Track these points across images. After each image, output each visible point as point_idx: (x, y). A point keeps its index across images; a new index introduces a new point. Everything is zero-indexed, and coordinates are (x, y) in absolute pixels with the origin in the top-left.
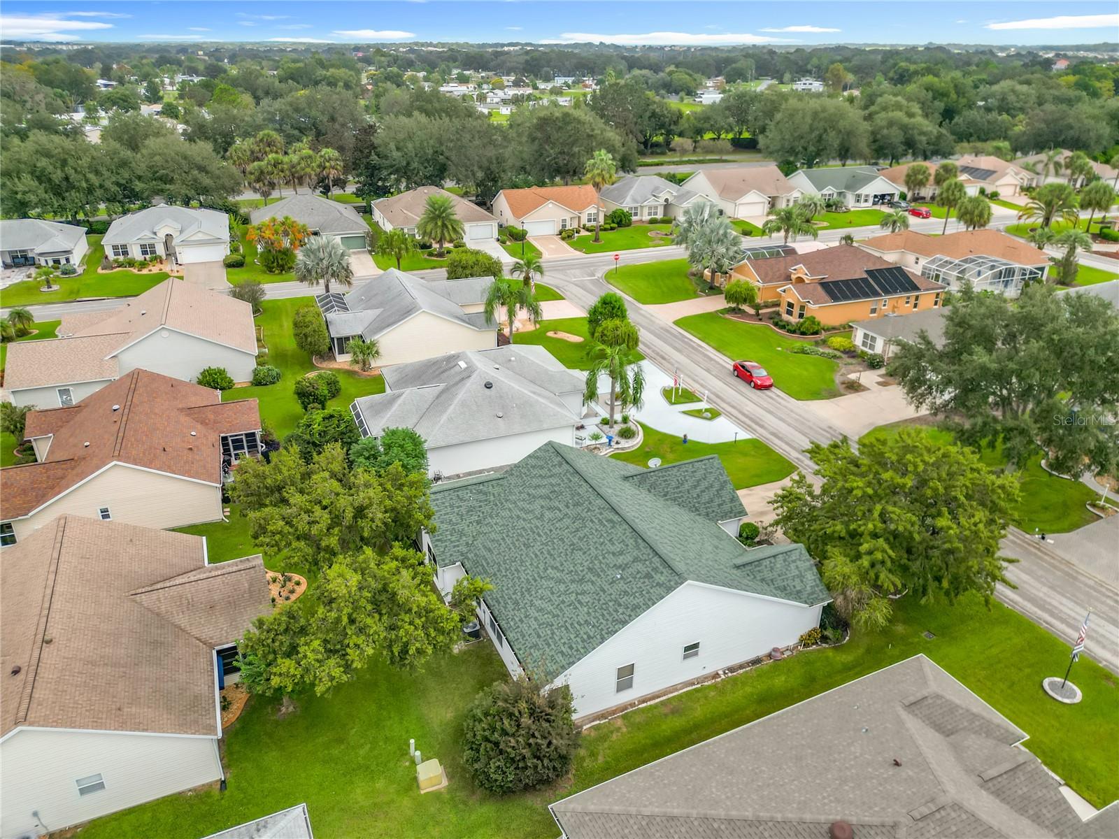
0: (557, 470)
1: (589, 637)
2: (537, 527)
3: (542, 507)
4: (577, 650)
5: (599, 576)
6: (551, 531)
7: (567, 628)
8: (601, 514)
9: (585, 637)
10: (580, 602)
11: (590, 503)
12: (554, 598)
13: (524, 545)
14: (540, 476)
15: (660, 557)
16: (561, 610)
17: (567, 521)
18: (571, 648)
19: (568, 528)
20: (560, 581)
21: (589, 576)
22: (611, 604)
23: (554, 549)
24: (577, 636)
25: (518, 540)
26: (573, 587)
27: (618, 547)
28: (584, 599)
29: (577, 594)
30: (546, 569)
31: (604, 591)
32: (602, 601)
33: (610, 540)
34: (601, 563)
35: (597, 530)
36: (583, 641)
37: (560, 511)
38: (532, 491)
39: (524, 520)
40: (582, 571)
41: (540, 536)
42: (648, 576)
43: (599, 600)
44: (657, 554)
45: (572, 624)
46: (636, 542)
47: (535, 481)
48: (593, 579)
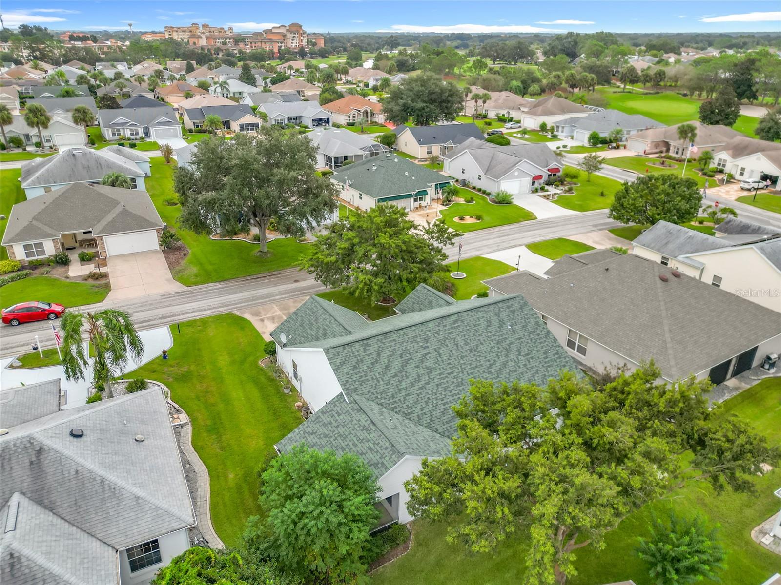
0: (373, 349)
1: (557, 354)
2: (440, 374)
3: (417, 367)
4: (567, 362)
5: (506, 338)
6: (449, 364)
7: (549, 366)
8: (445, 326)
9: (557, 356)
10: (528, 354)
11: (430, 331)
12: (520, 371)
13: (458, 386)
14: (372, 364)
15: (499, 302)
16: (532, 368)
17: (443, 351)
18: (564, 366)
19: (451, 351)
20: (505, 364)
21: (504, 344)
22: (532, 336)
23: (470, 364)
24: (555, 361)
25: (451, 391)
26: (512, 356)
27: (483, 323)
28: (525, 351)
29: (519, 355)
30: (490, 373)
31: (520, 339)
32: (529, 341)
33: (475, 326)
34: (494, 335)
35: (461, 332)
36: (560, 358)
37: (429, 353)
38: (390, 374)
39: (428, 383)
40: (499, 348)
41: (452, 373)
42: (513, 312)
43: (528, 342)
44: (496, 303)
45: (546, 362)
46: (482, 311)
47: (378, 368)
48: (508, 342)
